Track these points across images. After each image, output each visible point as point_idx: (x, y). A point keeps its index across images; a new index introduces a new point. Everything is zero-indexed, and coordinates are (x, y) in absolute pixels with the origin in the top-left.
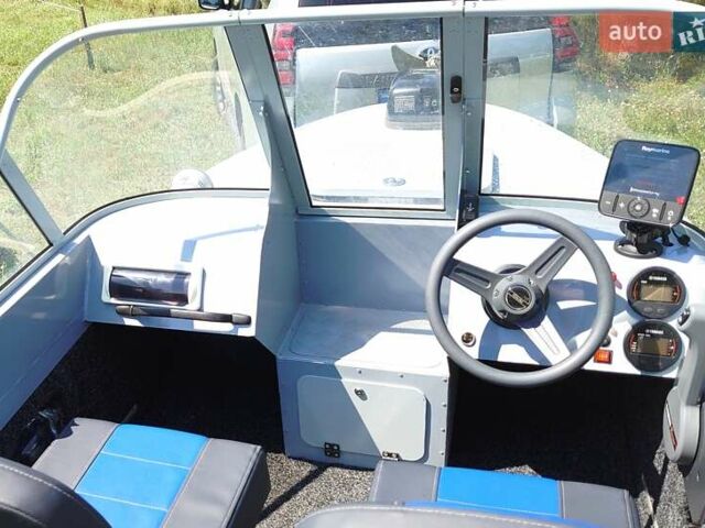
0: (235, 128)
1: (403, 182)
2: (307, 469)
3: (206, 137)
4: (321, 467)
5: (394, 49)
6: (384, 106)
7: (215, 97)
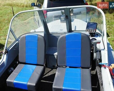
0: (38, 25)
1: (62, 30)
2: (50, 69)
3: (33, 27)
4: (52, 69)
5: (61, 11)
6: (60, 20)
7: (34, 20)
